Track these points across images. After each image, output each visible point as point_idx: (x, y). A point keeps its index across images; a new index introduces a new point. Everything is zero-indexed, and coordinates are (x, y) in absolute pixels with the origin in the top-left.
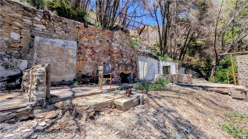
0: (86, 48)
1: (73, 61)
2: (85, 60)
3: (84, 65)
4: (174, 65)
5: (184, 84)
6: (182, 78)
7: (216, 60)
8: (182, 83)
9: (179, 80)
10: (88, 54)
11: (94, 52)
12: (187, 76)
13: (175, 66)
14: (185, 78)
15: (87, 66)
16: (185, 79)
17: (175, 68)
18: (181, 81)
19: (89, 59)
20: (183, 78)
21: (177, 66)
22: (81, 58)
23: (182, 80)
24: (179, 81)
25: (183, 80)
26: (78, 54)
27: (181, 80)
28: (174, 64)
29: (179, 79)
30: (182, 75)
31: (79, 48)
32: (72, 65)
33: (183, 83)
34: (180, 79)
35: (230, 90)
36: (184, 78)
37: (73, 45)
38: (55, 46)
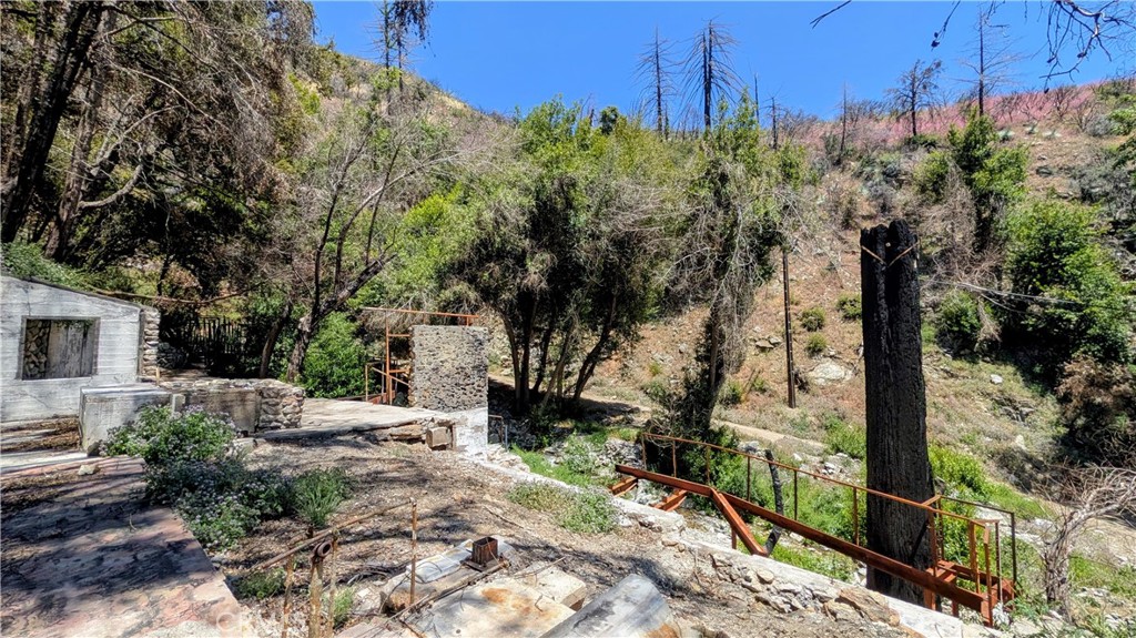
4: (128, 319)
5: (283, 430)
6: (277, 404)
7: (313, 314)
8: (273, 428)
9: (263, 417)
12: (298, 396)
13: (137, 326)
14: (289, 402)
16: (287, 409)
17: (136, 334)
18: (270, 422)
20: (280, 406)
21: (152, 326)
23: (276, 413)
24: (263, 421)
25: (282, 415)
27: (271, 417)
28: (129, 313)
29: (262, 412)
30: (278, 394)
33: (279, 427)
34: (266, 412)
35: (425, 428)
36: (284, 406)
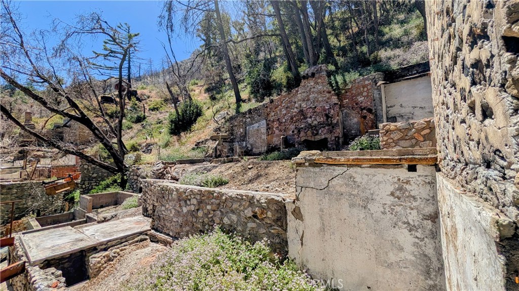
0: (273, 121)
1: (264, 137)
2: (273, 133)
3: (272, 138)
10: (276, 126)
11: (280, 123)
15: (275, 139)
19: (277, 132)
22: (270, 132)
26: (267, 130)
31: (268, 125)
32: (264, 140)
37: (263, 124)
38: (254, 129)
